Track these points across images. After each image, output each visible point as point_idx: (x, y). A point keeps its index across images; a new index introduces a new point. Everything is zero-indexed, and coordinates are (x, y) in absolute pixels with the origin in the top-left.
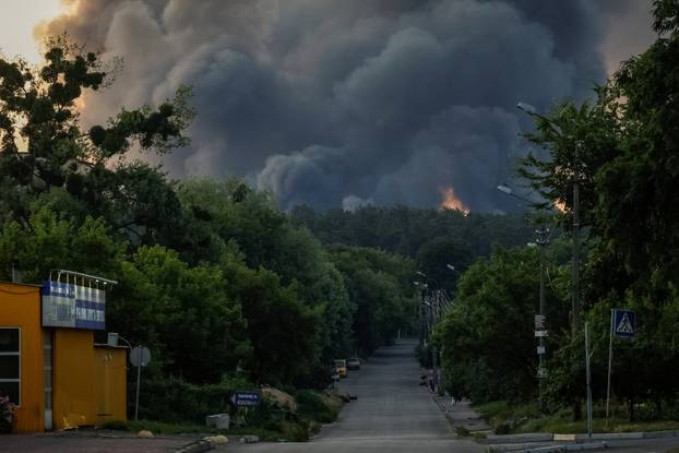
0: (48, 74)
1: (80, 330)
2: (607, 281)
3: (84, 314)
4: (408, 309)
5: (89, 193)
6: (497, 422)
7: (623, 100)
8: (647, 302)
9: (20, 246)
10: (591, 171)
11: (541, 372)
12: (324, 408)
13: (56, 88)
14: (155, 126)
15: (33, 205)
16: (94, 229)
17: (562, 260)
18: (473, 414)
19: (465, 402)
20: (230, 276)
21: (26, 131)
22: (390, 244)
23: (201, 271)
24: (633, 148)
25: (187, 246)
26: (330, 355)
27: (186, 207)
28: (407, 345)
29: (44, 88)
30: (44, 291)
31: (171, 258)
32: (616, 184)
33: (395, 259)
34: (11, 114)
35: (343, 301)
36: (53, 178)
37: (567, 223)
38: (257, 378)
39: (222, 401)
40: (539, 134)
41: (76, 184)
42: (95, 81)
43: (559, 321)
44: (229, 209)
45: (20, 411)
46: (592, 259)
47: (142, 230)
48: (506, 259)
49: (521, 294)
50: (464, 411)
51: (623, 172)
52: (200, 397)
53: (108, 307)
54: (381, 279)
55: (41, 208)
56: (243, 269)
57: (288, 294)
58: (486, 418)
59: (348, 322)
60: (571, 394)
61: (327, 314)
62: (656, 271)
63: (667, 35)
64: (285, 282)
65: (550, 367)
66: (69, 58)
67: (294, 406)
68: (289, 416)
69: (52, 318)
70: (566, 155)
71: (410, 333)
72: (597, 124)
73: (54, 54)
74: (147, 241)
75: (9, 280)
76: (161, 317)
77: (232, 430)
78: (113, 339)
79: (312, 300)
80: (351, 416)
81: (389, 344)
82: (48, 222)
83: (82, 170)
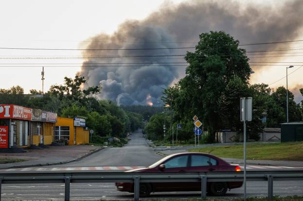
0: (75, 80)
1: (81, 127)
2: (177, 119)
3: (81, 124)
4: (140, 123)
5: (83, 102)
6: (156, 144)
7: (180, 86)
8: (184, 123)
9: (70, 111)
10: (174, 99)
11: (165, 135)
12: (125, 141)
13: (77, 83)
14: (95, 90)
15: (73, 104)
16: (84, 109)
17: (169, 115)
19: (151, 141)
20: (108, 117)
21: (71, 91)
22: (138, 112)
23: (103, 116)
24: (182, 95)
25: (101, 112)
26: (126, 132)
27: (100, 105)
28: (140, 130)
29: (75, 83)
30: (74, 120)
31: (97, 114)
32: (179, 102)
33: (138, 114)
34: (69, 88)
35: (129, 122)
36: (76, 99)
37: (169, 108)
38: (113, 136)
39: (106, 140)
40: (165, 92)
41: (80, 100)
42: (84, 82)
43: (168, 126)
44: (108, 105)
45: (69, 141)
46: (174, 115)
47: (92, 109)
48: (159, 115)
49: (161, 121)
50: (150, 142)
51: (180, 100)
52: (102, 139)
53: (86, 123)
54: (135, 118)
55: (74, 105)
56: (111, 116)
57: (119, 121)
58: (154, 143)
59: (130, 126)
60: (170, 139)
61: (126, 124)
62: (185, 117)
63: (188, 75)
64: (118, 119)
65: (166, 134)
66: (79, 77)
67: (119, 141)
68: (119, 143)
69: (76, 125)
70: (170, 96)
71: (141, 128)
72: (175, 91)
73: (77, 77)
74: (93, 111)
75: (68, 117)
76: (96, 125)
77: (108, 145)
78: (87, 128)
79: (123, 122)
80: (130, 143)
81: (137, 130)
82: (75, 107)
83: (82, 98)
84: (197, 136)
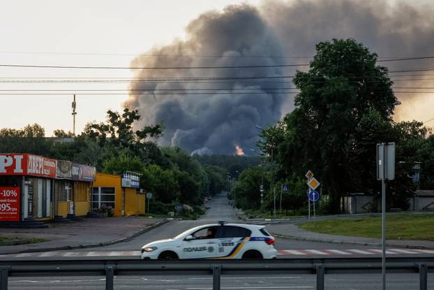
0: (124, 116)
1: (132, 188)
2: (281, 176)
3: (133, 183)
4: (225, 183)
5: (136, 149)
6: (250, 215)
7: (286, 125)
8: (291, 182)
9: (116, 164)
10: (276, 145)
11: (262, 202)
12: (201, 211)
13: (127, 120)
14: (154, 131)
15: (120, 153)
16: (137, 160)
17: (268, 170)
18: (242, 213)
19: (240, 210)
20: (175, 173)
21: (118, 132)
22: (221, 165)
23: (167, 172)
24: (288, 139)
25: (163, 165)
26: (203, 196)
27: (163, 154)
28: (225, 193)
29: (123, 120)
30: (122, 177)
31: (158, 168)
32: (284, 149)
33: (222, 169)
34: (114, 127)
35: (207, 181)
36: (125, 145)
37: (270, 160)
38: (182, 202)
39: (172, 208)
40: (261, 134)
41: (132, 146)
42: (138, 118)
43: (267, 187)
44: (174, 154)
45: (115, 211)
46: (277, 170)
47: (150, 160)
48: (253, 169)
49: (257, 179)
50: (240, 212)
51: (285, 146)
52: (166, 207)
53: (140, 182)
54: (217, 174)
55: (122, 153)
56: (178, 171)
57: (191, 178)
58: (246, 214)
59: (208, 186)
60: (270, 208)
61: (202, 185)
62: (294, 173)
63: (298, 107)
64: (191, 175)
65: (264, 200)
66: (130, 111)
67: (192, 210)
68: (191, 213)
69: (124, 185)
70: (270, 140)
71: (225, 190)
72: (278, 132)
73: (126, 110)
74: (152, 163)
75: (112, 174)
76: (155, 185)
77: (175, 217)
78: (141, 191)
79: (198, 180)
80: (209, 213)
81: (220, 193)
82: (124, 158)
83: (134, 143)
84: (312, 202)
